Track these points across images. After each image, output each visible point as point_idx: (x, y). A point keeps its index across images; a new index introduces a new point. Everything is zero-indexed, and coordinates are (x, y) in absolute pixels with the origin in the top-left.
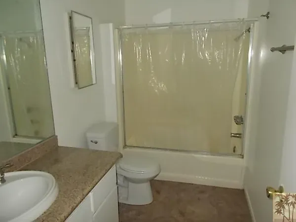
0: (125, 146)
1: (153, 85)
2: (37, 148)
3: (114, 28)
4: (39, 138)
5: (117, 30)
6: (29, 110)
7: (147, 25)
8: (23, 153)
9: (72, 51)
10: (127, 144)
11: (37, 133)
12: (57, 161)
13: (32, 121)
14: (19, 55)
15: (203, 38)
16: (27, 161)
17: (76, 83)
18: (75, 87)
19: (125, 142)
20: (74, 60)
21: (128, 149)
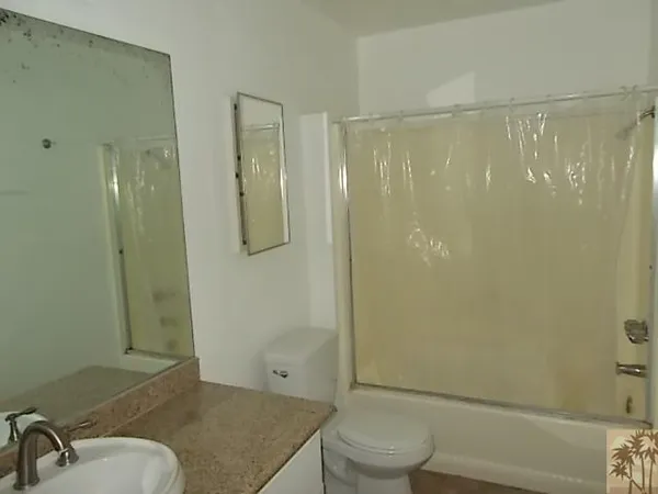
0: (355, 384)
1: (417, 245)
2: (153, 384)
3: (332, 122)
4: (171, 357)
5: (336, 126)
6: (158, 297)
7: (402, 112)
8: (123, 395)
9: (237, 176)
10: (359, 379)
11: (172, 345)
12: (192, 417)
13: (163, 322)
14: (143, 184)
15: (535, 136)
16: (129, 415)
17: (245, 243)
18: (241, 251)
19: (355, 376)
20: (241, 194)
21: (360, 392)
